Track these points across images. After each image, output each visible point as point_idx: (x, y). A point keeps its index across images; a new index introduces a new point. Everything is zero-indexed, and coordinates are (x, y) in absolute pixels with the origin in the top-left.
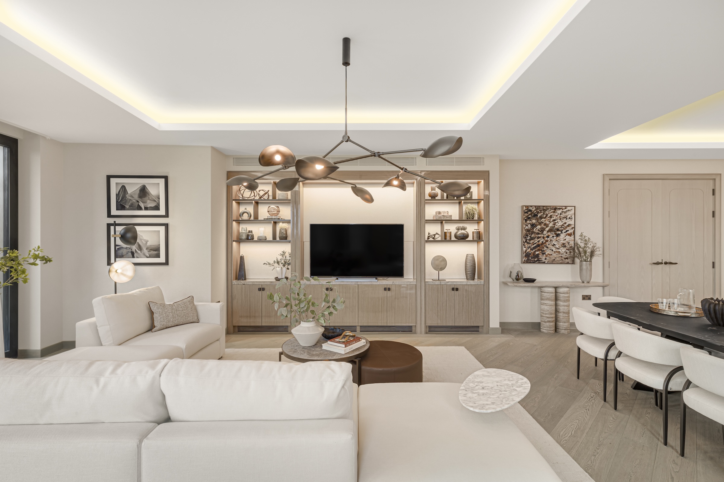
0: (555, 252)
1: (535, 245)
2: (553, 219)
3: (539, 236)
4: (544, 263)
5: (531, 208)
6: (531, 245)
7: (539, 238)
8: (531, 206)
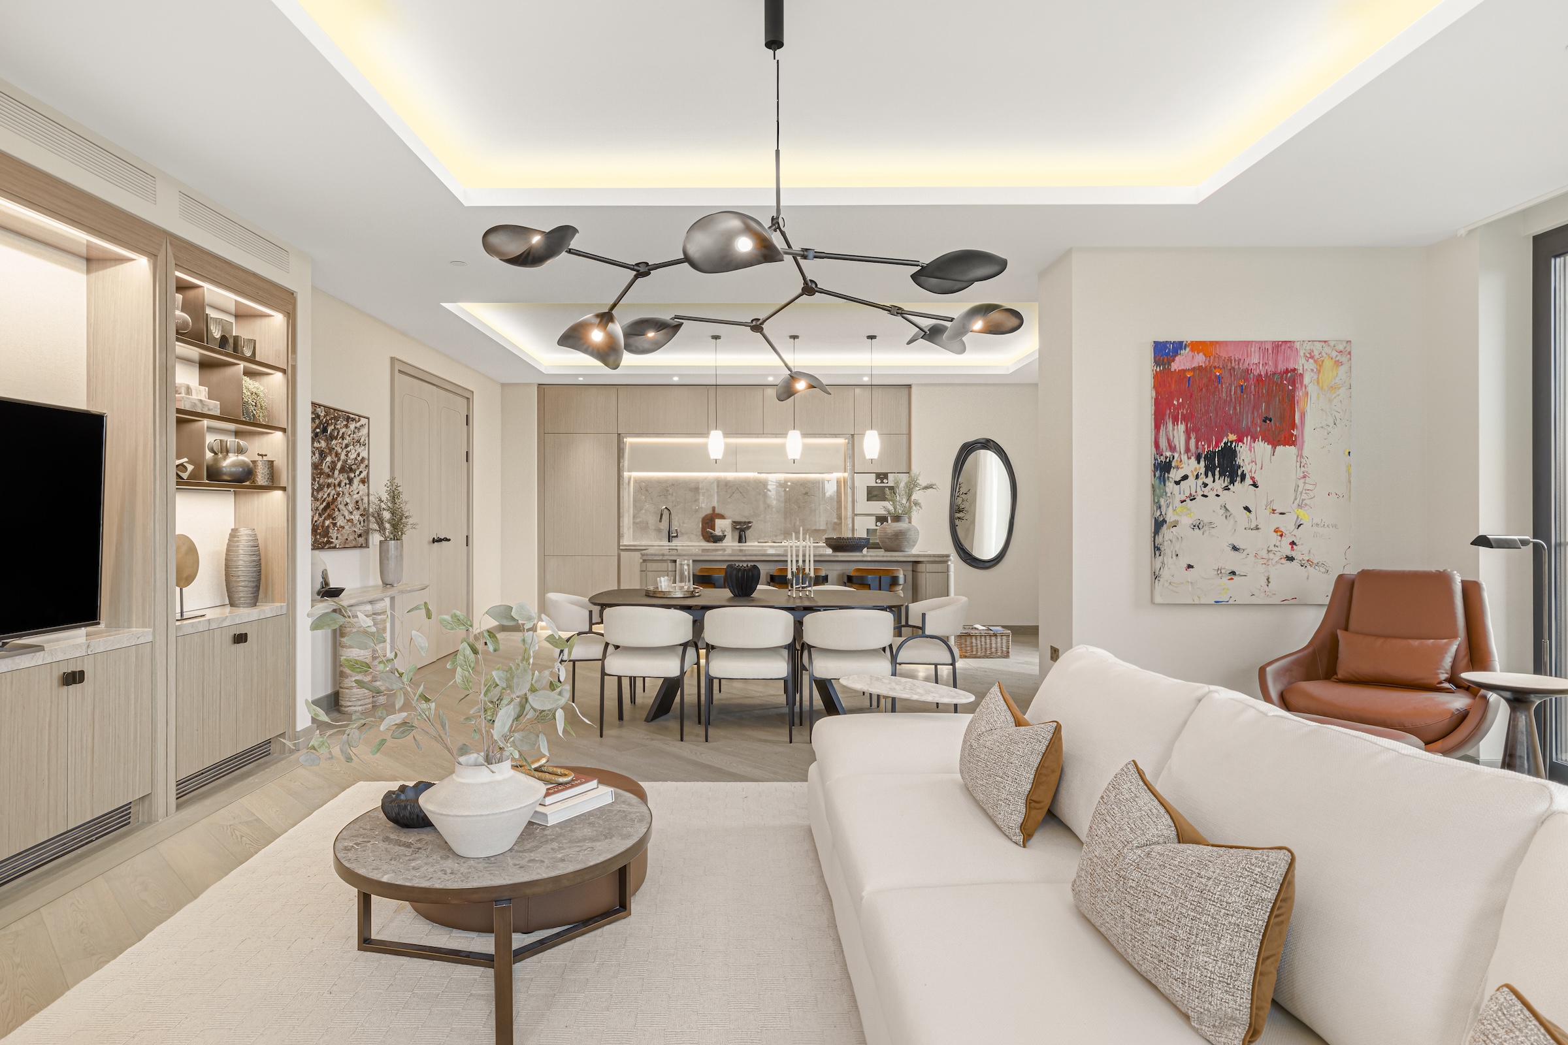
0: (348, 521)
1: (325, 504)
2: (345, 442)
3: (330, 481)
4: (335, 547)
5: (319, 410)
6: (319, 503)
7: (329, 486)
8: (320, 406)
